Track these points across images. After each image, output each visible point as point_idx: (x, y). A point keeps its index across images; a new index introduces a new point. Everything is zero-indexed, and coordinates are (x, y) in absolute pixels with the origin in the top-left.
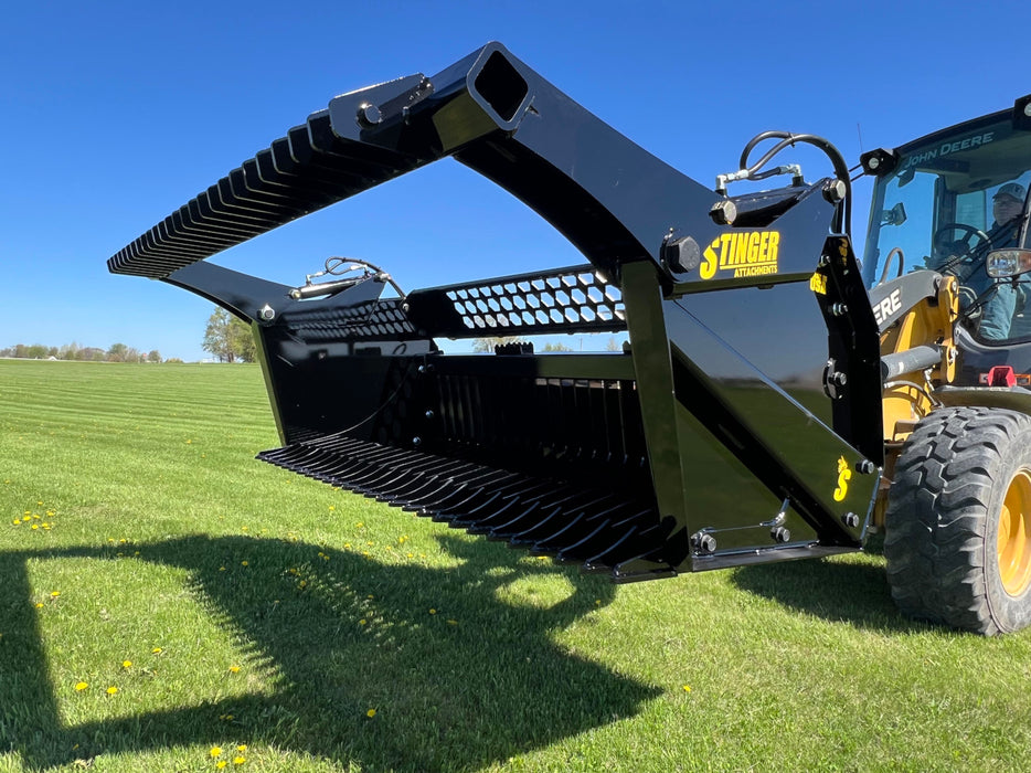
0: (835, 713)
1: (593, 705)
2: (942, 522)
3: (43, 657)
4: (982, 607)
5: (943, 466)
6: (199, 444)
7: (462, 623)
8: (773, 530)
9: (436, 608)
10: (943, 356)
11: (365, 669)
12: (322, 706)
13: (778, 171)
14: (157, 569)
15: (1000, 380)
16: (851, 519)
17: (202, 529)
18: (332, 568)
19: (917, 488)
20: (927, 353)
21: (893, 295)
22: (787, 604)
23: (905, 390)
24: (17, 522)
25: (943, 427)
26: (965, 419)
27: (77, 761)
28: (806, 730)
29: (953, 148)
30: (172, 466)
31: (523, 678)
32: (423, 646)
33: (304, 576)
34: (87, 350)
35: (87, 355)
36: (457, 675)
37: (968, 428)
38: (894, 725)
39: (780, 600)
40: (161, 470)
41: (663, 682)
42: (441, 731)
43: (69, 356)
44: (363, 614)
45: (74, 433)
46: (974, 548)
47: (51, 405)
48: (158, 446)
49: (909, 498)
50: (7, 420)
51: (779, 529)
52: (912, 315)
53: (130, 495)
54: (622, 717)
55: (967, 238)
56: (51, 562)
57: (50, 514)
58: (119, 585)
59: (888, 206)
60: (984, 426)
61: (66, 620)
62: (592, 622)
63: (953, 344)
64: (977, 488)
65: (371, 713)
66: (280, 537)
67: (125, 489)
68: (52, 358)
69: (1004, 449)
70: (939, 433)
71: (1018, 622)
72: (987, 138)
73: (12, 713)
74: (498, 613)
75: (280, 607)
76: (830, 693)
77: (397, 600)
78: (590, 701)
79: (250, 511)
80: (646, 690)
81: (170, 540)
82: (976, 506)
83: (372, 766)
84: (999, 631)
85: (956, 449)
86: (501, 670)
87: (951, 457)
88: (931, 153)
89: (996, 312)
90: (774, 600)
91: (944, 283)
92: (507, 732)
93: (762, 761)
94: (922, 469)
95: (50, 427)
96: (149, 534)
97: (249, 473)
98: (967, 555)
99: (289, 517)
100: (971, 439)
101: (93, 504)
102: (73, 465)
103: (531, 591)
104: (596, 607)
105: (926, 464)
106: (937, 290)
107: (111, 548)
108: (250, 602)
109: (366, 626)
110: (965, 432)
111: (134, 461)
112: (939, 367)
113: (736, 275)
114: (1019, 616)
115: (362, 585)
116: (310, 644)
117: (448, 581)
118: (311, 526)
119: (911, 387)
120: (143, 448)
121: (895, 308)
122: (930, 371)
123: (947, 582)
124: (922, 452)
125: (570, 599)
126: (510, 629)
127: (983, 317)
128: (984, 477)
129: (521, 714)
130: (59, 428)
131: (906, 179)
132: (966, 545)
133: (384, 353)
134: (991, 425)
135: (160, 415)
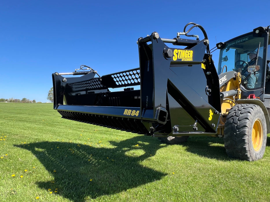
0: (211, 179)
1: (149, 178)
2: (238, 132)
4: (248, 153)
5: (238, 118)
6: (46, 121)
7: (115, 160)
8: (194, 127)
9: (108, 157)
10: (238, 92)
11: (90, 171)
12: (78, 179)
13: (193, 36)
15: (252, 97)
16: (213, 125)
17: (47, 140)
18: (81, 148)
19: (231, 123)
20: (234, 92)
21: (224, 77)
22: (200, 155)
23: (228, 101)
25: (237, 109)
26: (243, 106)
27: (12, 192)
28: (204, 182)
29: (239, 41)
30: (38, 126)
31: (131, 172)
32: (105, 166)
33: (74, 150)
35: (16, 101)
36: (114, 172)
37: (244, 108)
38: (226, 181)
39: (198, 154)
40: (35, 127)
41: (167, 172)
42: (109, 184)
43: (11, 101)
44: (89, 159)
45: (12, 119)
46: (246, 138)
47: (6, 112)
48: (35, 121)
49: (230, 126)
51: (195, 127)
52: (230, 82)
53: (27, 132)
54: (157, 180)
55: (243, 64)
57: (5, 137)
58: (24, 153)
59: (223, 56)
60: (248, 108)
61: (9, 161)
62: (149, 160)
63: (240, 90)
64: (246, 123)
65: (91, 180)
66: (68, 142)
67: (25, 131)
68: (6, 102)
69: (253, 113)
71: (258, 158)
72: (247, 39)
74: (125, 158)
75: (67, 157)
76: (210, 174)
77: (98, 156)
78: (149, 177)
79: (59, 136)
80: (163, 174)
81: (38, 143)
82: (246, 128)
83: (91, 192)
84: (253, 160)
85: (241, 114)
86: (126, 170)
87: (240, 116)
88: (233, 43)
89: (251, 82)
90: (196, 154)
91: (237, 74)
92: (127, 184)
93: (193, 189)
94: (233, 119)
95: (6, 117)
96: (32, 141)
97: (59, 127)
98: (244, 140)
99: (70, 137)
100: (244, 111)
101: (17, 135)
102: (11, 126)
103: (134, 153)
104: (150, 156)
105: (233, 117)
106: (236, 76)
108: (59, 156)
109: (90, 161)
110: (243, 110)
111: (28, 125)
112: (237, 95)
113: (182, 60)
114: (258, 156)
115: (89, 152)
116: (75, 166)
117: (112, 151)
118: (76, 139)
119: (230, 100)
120: (31, 122)
121: (225, 80)
122: (235, 96)
123: (239, 147)
124: (232, 115)
125: (144, 155)
126: (128, 161)
127: (247, 83)
128: (248, 120)
129: (131, 180)
130: (8, 117)
131: (227, 50)
132: (244, 137)
133: (95, 93)
134: (250, 108)
135: (36, 115)
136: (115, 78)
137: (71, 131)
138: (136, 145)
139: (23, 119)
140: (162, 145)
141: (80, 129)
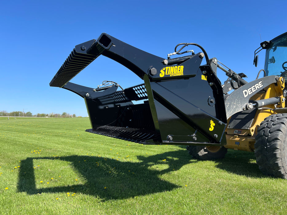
2: (268, 145)
3: (34, 177)
4: (283, 170)
5: (269, 129)
7: (136, 173)
8: (192, 138)
9: (130, 170)
10: (280, 100)
13: (186, 52)
14: (63, 162)
16: (215, 136)
17: (77, 154)
18: (107, 162)
19: (262, 136)
20: (274, 99)
21: (259, 83)
23: (269, 110)
24: (32, 152)
26: (278, 116)
27: (38, 194)
29: (285, 39)
30: (72, 141)
31: (146, 183)
33: (99, 164)
34: (56, 114)
35: (56, 116)
36: (129, 182)
37: (278, 119)
40: (69, 142)
43: (51, 116)
45: (49, 134)
46: (278, 152)
47: (44, 128)
48: (70, 137)
49: (260, 139)
50: (33, 131)
51: (194, 137)
52: (270, 89)
54: (167, 191)
56: (38, 160)
57: (40, 151)
58: (54, 165)
59: (270, 57)
60: (282, 118)
61: (40, 171)
62: (170, 173)
63: (284, 96)
64: (278, 135)
65: (105, 188)
66: (96, 156)
67: (59, 146)
68: (47, 117)
70: (270, 120)
73: (26, 186)
74: (146, 171)
75: (91, 169)
79: (89, 150)
80: (176, 186)
81: (68, 156)
82: (278, 140)
85: (273, 125)
87: (272, 127)
88: (279, 41)
91: (279, 79)
94: (264, 131)
95: (44, 133)
96: (63, 155)
97: (92, 142)
98: (275, 154)
99: (99, 152)
100: (278, 122)
101: (51, 149)
102: (47, 141)
103: (157, 167)
104: (173, 171)
105: (265, 129)
106: (277, 81)
107: (53, 158)
108: (84, 168)
109: (111, 173)
110: (277, 120)
111: (63, 140)
112: (280, 103)
115: (113, 166)
116: (96, 176)
117: (136, 165)
118: (105, 153)
119: (271, 110)
120: (66, 137)
121: (260, 87)
122: (276, 105)
123: (271, 163)
124: (264, 126)
128: (280, 132)
130: (46, 133)
131: (275, 49)
132: (275, 151)
133: (121, 106)
134: (285, 118)
135: (72, 130)
136: (136, 90)
137: (103, 146)
138: (163, 160)
139: (59, 135)
140: (192, 160)
141: (113, 143)
